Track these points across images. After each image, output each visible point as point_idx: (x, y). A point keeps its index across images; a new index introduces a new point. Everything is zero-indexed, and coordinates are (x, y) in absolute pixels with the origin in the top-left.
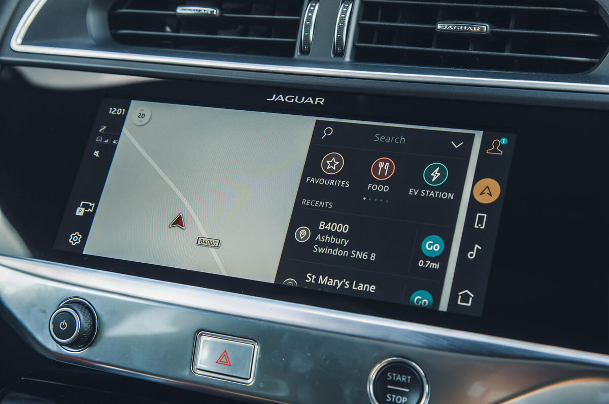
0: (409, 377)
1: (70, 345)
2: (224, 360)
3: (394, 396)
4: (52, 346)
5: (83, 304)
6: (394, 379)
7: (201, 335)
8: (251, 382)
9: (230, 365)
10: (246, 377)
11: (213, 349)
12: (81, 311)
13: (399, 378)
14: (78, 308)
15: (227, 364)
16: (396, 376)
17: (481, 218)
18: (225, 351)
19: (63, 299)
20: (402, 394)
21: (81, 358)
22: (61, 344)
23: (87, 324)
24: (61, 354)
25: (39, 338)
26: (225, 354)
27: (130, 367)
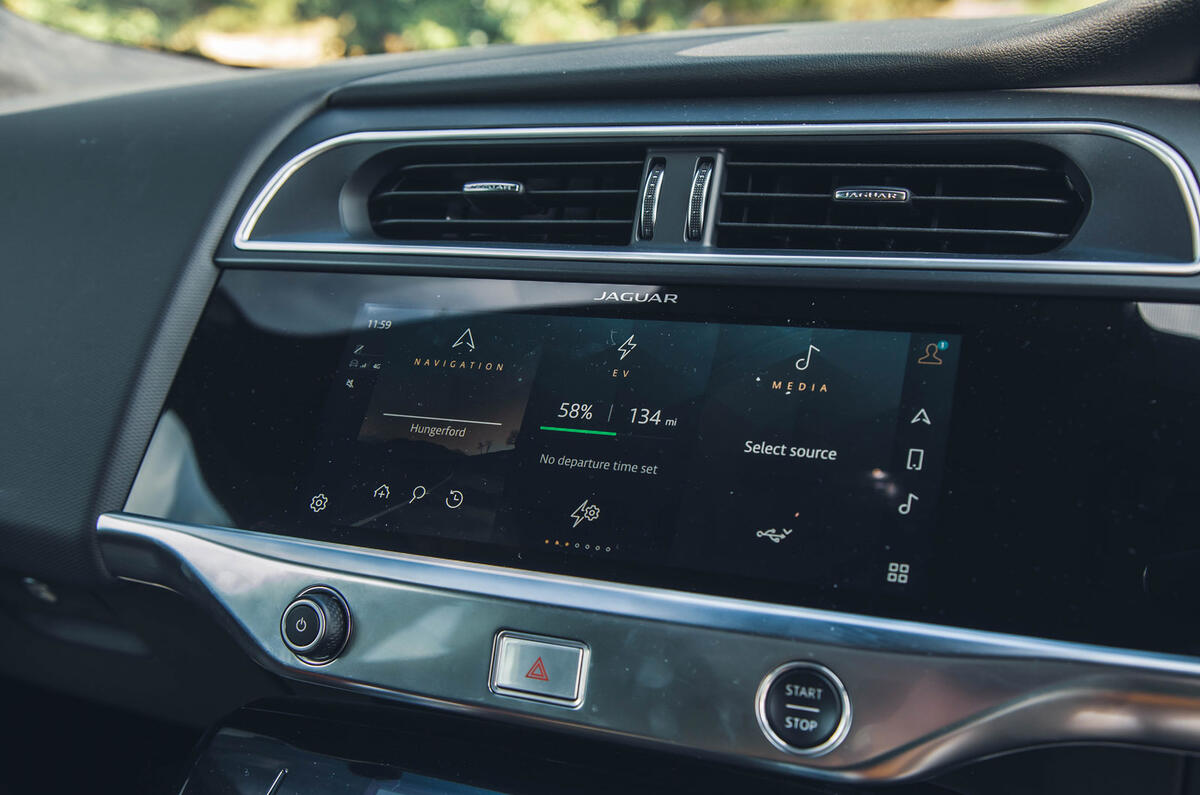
0: (820, 691)
1: (310, 655)
2: (538, 671)
3: (797, 720)
4: (285, 657)
5: (330, 595)
6: (796, 693)
7: (503, 636)
8: (579, 704)
9: (547, 679)
10: (571, 697)
11: (522, 655)
12: (327, 605)
13: (803, 692)
14: (323, 600)
15: (543, 677)
16: (799, 690)
17: (916, 456)
18: (540, 659)
19: (310, 583)
20: (810, 716)
21: (326, 675)
22: (297, 653)
23: (335, 628)
24: (299, 669)
25: (267, 646)
26: (539, 663)
27: (399, 686)
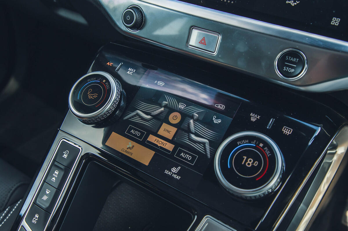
0: (298, 59)
1: (131, 28)
2: (203, 42)
3: (288, 68)
4: (123, 28)
5: (138, 9)
6: (289, 59)
7: (193, 28)
8: (215, 54)
9: (206, 45)
10: (213, 51)
11: (199, 36)
12: (137, 12)
13: (292, 59)
14: (135, 10)
15: (204, 44)
16: (291, 58)
18: (204, 38)
19: (132, 4)
20: (292, 67)
21: (136, 35)
22: (127, 27)
23: (139, 19)
24: (127, 32)
25: (118, 24)
26: (204, 39)
27: (158, 41)
